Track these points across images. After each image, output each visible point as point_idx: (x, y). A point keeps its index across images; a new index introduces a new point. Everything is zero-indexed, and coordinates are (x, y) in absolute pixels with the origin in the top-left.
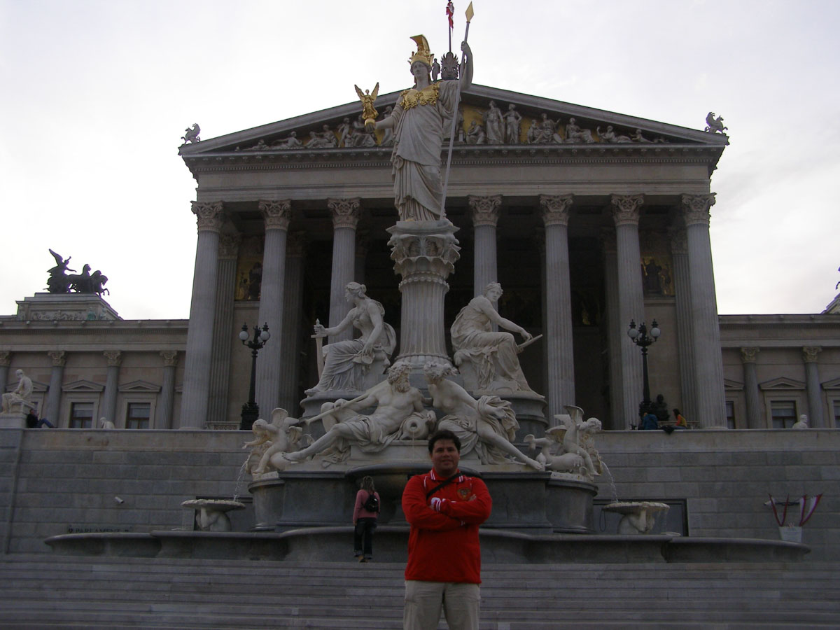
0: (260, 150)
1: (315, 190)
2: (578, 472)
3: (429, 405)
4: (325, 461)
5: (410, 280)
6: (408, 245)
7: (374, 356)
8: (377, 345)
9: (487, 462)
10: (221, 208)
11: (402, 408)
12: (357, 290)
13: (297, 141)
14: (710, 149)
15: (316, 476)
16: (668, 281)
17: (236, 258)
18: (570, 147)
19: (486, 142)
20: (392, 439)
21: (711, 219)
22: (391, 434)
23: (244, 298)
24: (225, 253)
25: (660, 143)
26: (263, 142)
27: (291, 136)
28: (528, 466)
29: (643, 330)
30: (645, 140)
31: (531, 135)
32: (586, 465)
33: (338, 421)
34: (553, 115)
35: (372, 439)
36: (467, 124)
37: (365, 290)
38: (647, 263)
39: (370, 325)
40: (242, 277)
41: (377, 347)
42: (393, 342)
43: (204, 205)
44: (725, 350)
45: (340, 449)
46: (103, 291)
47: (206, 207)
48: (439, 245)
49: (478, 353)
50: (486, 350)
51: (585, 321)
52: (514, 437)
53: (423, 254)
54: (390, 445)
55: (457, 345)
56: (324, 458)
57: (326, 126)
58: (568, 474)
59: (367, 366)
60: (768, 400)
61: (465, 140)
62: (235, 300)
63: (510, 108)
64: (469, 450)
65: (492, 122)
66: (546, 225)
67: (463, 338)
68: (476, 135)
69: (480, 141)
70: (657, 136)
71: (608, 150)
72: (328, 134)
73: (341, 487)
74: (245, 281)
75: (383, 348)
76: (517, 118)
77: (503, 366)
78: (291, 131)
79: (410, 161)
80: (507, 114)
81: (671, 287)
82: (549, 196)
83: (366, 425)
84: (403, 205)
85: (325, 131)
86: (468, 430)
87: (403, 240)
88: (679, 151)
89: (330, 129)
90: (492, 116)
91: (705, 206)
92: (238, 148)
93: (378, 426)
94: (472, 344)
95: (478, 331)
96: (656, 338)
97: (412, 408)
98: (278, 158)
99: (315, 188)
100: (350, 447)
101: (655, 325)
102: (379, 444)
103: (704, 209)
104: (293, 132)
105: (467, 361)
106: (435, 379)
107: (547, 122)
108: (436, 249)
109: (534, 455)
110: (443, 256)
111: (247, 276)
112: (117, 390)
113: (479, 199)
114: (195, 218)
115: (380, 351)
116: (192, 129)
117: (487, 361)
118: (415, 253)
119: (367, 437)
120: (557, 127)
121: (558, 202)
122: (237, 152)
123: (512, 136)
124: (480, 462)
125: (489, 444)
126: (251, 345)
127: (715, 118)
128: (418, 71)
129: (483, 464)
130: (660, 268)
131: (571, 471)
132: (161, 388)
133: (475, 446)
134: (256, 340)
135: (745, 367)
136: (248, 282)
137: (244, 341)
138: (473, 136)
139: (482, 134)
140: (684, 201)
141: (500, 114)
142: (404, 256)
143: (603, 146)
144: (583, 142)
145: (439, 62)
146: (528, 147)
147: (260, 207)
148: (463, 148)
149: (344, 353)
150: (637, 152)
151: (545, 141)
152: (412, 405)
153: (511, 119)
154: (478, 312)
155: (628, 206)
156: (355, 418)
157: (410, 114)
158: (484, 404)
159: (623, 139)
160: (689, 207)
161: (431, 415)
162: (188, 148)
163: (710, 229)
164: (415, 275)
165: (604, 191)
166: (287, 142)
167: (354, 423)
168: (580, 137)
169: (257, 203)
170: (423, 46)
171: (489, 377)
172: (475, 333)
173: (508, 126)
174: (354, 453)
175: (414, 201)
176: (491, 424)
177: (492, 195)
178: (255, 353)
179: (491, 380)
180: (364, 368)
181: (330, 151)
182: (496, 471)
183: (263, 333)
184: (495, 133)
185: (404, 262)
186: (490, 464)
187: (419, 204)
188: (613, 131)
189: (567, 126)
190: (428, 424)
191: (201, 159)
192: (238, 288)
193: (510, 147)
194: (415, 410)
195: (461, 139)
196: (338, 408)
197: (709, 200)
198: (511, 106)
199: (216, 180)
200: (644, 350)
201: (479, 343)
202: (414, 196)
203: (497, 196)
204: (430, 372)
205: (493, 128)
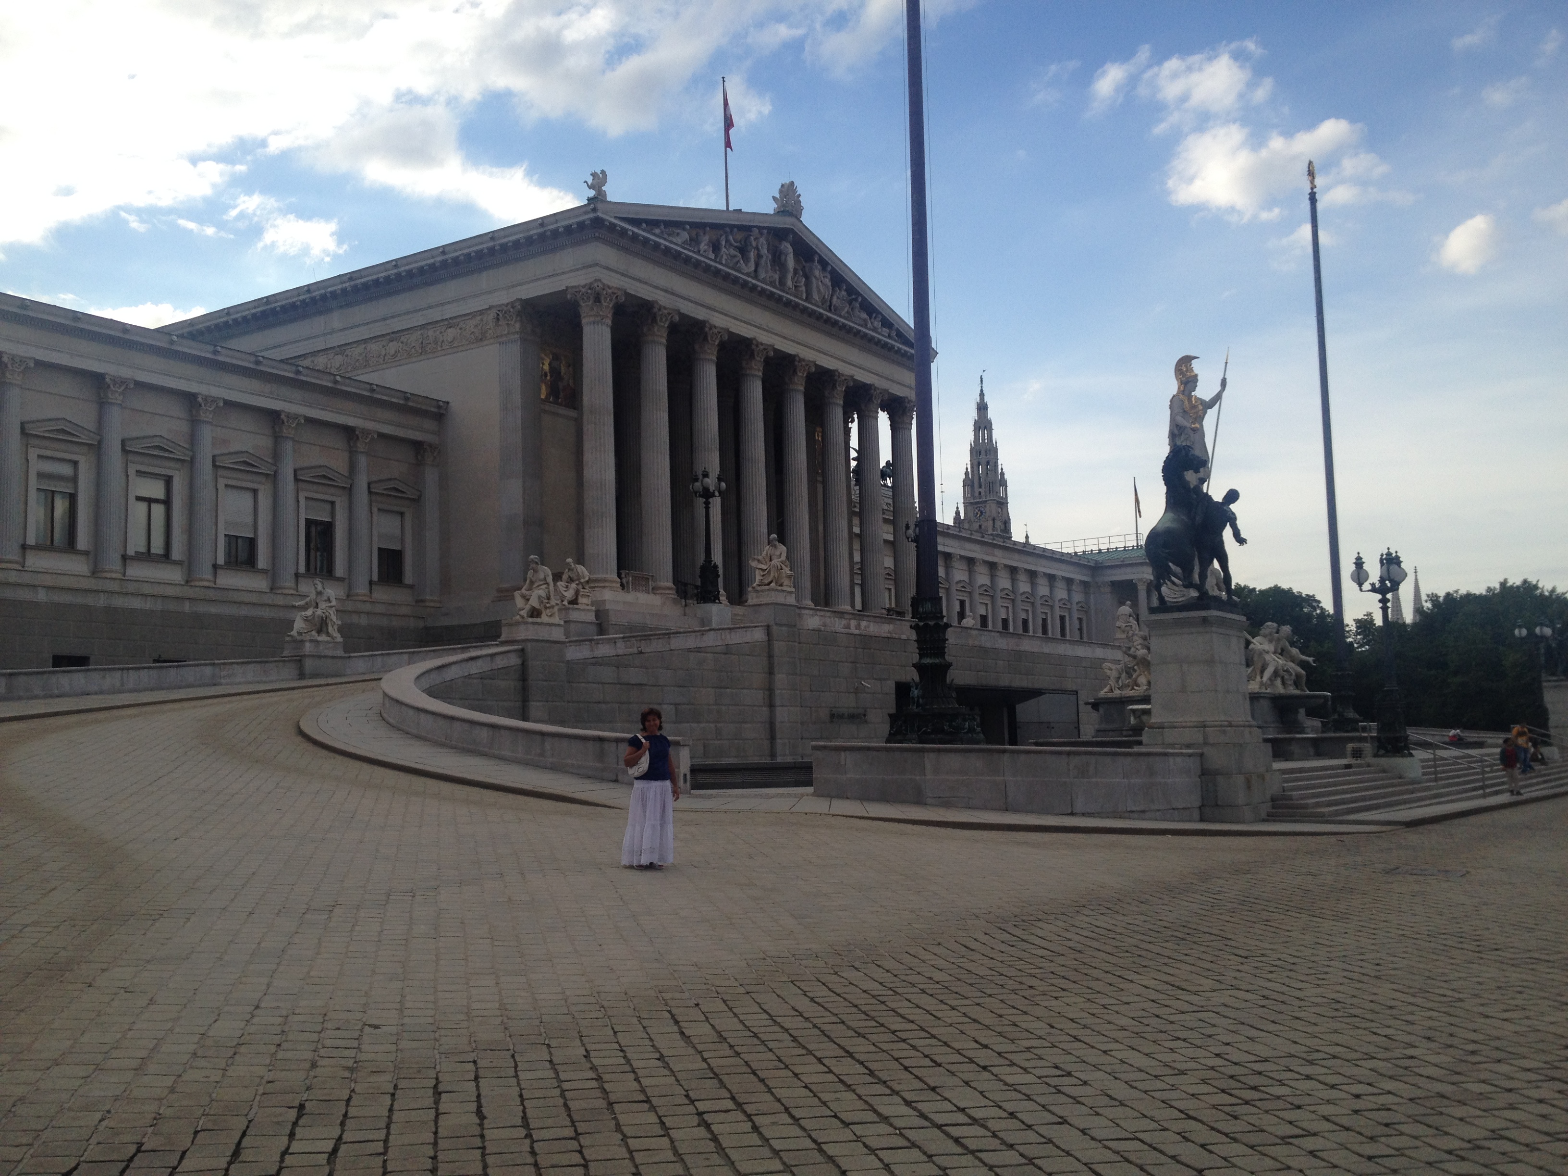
13: (688, 239)
18: (861, 329)
31: (835, 304)
34: (849, 288)
40: (543, 369)
47: (609, 290)
65: (817, 279)
69: (804, 295)
80: (825, 274)
82: (840, 372)
92: (644, 225)
107: (844, 294)
112: (296, 475)
113: (801, 360)
122: (645, 231)
123: (827, 302)
139: (804, 288)
141: (820, 272)
144: (862, 323)
153: (827, 281)
166: (679, 235)
168: (860, 317)
173: (825, 288)
177: (809, 359)
188: (880, 320)
189: (855, 304)
193: (826, 313)
198: (829, 268)
203: (811, 361)
205: (816, 288)
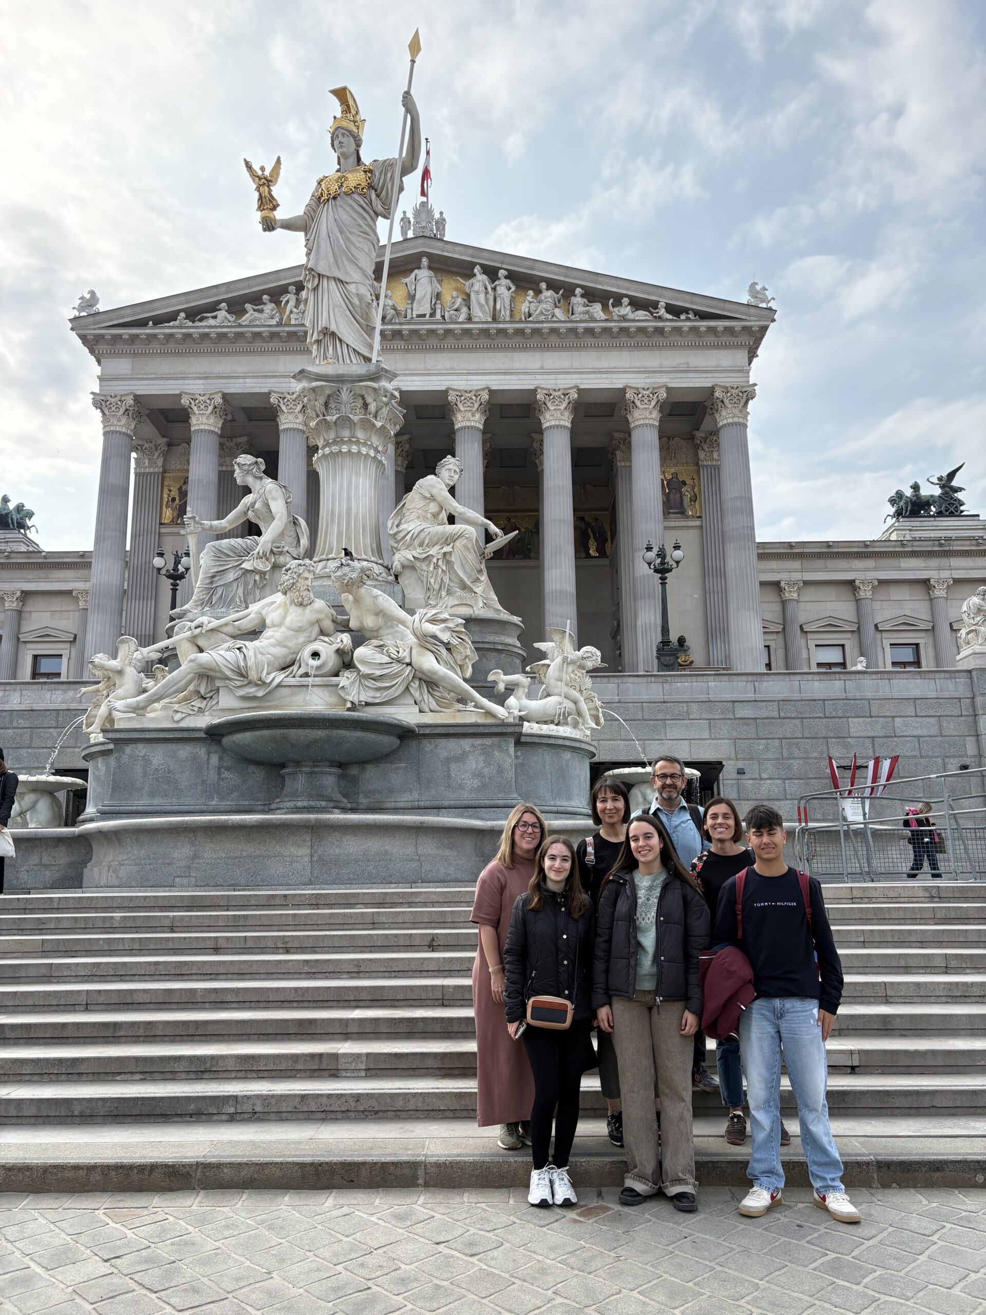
0: (181, 327)
1: (254, 380)
2: (567, 724)
3: (344, 627)
4: (177, 712)
5: (327, 451)
6: (322, 400)
7: (273, 560)
8: (278, 545)
9: (427, 709)
10: (132, 402)
11: (299, 630)
12: (250, 465)
13: (229, 316)
14: (751, 327)
15: (162, 735)
16: (694, 499)
17: (161, 470)
18: (575, 325)
19: (469, 319)
20: (283, 676)
21: (749, 417)
22: (283, 669)
23: (172, 521)
24: (147, 464)
25: (688, 319)
26: (183, 315)
27: (220, 310)
28: (489, 713)
29: (662, 554)
30: (669, 317)
31: (527, 310)
32: (579, 714)
33: (201, 650)
34: (553, 285)
35: (250, 678)
36: (447, 298)
37: (263, 467)
38: (669, 477)
39: (270, 516)
40: (169, 495)
41: (278, 548)
42: (304, 541)
43: (109, 398)
44: (763, 584)
45: (202, 692)
46: (29, 528)
47: (113, 400)
48: (369, 400)
49: (424, 555)
50: (433, 551)
51: (593, 552)
52: (469, 673)
53: (345, 410)
54: (279, 686)
55: (396, 545)
56: (176, 707)
57: (265, 297)
58: (553, 727)
59: (262, 574)
60: (812, 644)
61: (443, 317)
62: (161, 524)
63: (500, 275)
64: (402, 689)
65: (477, 293)
66: (544, 426)
67: (401, 535)
68: (456, 310)
69: (462, 317)
70: (686, 310)
71: (622, 329)
72: (269, 307)
73: (201, 751)
74: (173, 500)
75: (286, 549)
76: (509, 289)
77: (462, 574)
78: (220, 302)
79: (328, 277)
80: (496, 283)
81: (697, 507)
82: (549, 390)
83: (241, 657)
84: (318, 342)
85: (265, 304)
86: (399, 661)
87: (314, 390)
88: (711, 330)
89: (271, 301)
90: (477, 286)
91: (743, 401)
92: (151, 323)
93: (260, 656)
94: (416, 542)
95: (424, 525)
96: (678, 562)
97: (316, 629)
98: (205, 336)
99: (253, 377)
100: (218, 690)
101: (677, 547)
102: (262, 684)
103: (742, 404)
104: (224, 304)
105: (409, 567)
106: (347, 585)
107: (548, 294)
108: (366, 405)
109: (501, 700)
110: (375, 417)
111: (175, 493)
112: (18, 639)
113: (460, 394)
114: (98, 413)
115: (281, 553)
116: (88, 296)
117: (436, 566)
118: (334, 412)
119: (242, 673)
120: (559, 301)
121: (559, 397)
122: (151, 328)
123: (503, 313)
124: (417, 709)
125: (430, 682)
126: (169, 576)
127: (758, 288)
128: (340, 142)
129: (421, 711)
130: (684, 483)
131: (556, 722)
132: (76, 635)
133: (409, 684)
134: (176, 569)
135: (784, 603)
136: (177, 501)
137: (159, 570)
138: (454, 312)
139: (464, 310)
140: (717, 394)
141: (487, 283)
142: (318, 416)
143: (617, 324)
144: (593, 320)
145: (410, 215)
146: (522, 325)
147: (182, 401)
148: (439, 326)
149: (228, 556)
150: (660, 331)
151: (542, 318)
152: (317, 625)
153: (502, 290)
154: (425, 498)
155: (646, 401)
156: (226, 645)
157: (328, 208)
158: (421, 621)
159: (641, 314)
160: (722, 402)
161: (345, 639)
162: (83, 321)
163: (748, 430)
164: (335, 442)
165: (618, 382)
166: (215, 317)
167: (222, 652)
168: (587, 312)
169: (179, 396)
170: (348, 106)
171: (440, 588)
172: (421, 528)
173: (498, 299)
174: (226, 700)
175: (333, 334)
176: (432, 651)
177: (476, 388)
178: (175, 585)
179: (444, 593)
180: (257, 577)
181: (271, 329)
182: (440, 721)
183: (184, 560)
184: (481, 306)
185: (317, 424)
186: (431, 711)
187: (340, 340)
188: (629, 304)
189: (572, 298)
190: (339, 652)
191: (102, 336)
192: (164, 509)
193: (501, 326)
194: (322, 633)
195: (438, 316)
196: (199, 630)
197: (747, 394)
198: (502, 273)
199: (123, 366)
200: (663, 579)
201: (426, 542)
202: (333, 328)
203: (483, 389)
204: (339, 574)
205: (479, 303)
